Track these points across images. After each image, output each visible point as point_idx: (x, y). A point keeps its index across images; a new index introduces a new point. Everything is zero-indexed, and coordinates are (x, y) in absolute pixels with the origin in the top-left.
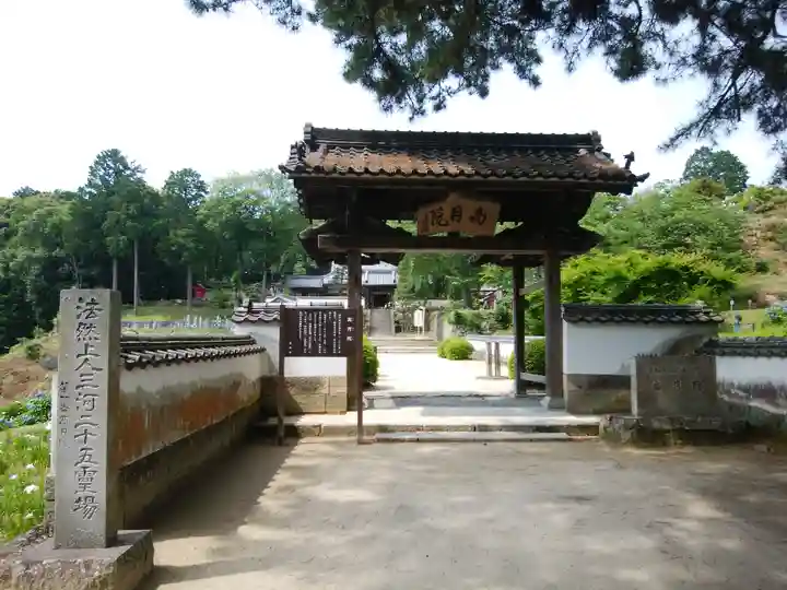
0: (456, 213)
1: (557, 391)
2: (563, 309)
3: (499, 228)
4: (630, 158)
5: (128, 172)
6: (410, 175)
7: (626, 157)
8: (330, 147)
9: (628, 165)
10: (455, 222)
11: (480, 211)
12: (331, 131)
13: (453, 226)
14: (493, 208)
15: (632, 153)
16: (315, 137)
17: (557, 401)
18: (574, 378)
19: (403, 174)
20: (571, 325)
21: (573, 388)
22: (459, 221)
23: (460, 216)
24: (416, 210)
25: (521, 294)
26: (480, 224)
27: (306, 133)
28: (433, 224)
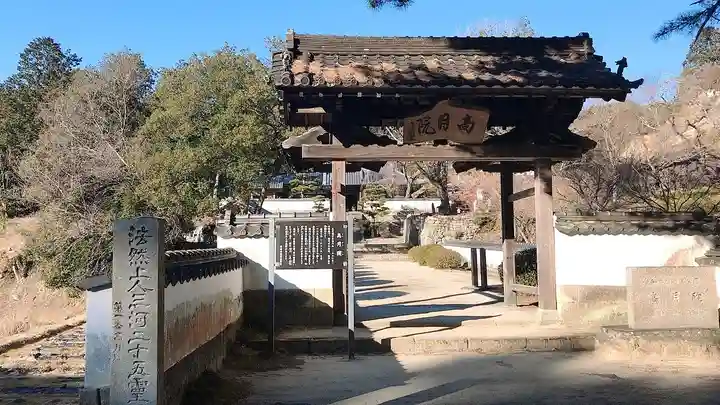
0: (444, 121)
1: (551, 304)
2: (555, 218)
4: (623, 64)
5: (64, 60)
7: (618, 63)
8: (314, 55)
9: (620, 70)
10: (443, 131)
11: (467, 119)
13: (440, 134)
14: (482, 116)
15: (625, 59)
18: (568, 289)
21: (568, 300)
22: (446, 129)
23: (448, 124)
25: (509, 201)
26: (468, 132)
28: (419, 133)
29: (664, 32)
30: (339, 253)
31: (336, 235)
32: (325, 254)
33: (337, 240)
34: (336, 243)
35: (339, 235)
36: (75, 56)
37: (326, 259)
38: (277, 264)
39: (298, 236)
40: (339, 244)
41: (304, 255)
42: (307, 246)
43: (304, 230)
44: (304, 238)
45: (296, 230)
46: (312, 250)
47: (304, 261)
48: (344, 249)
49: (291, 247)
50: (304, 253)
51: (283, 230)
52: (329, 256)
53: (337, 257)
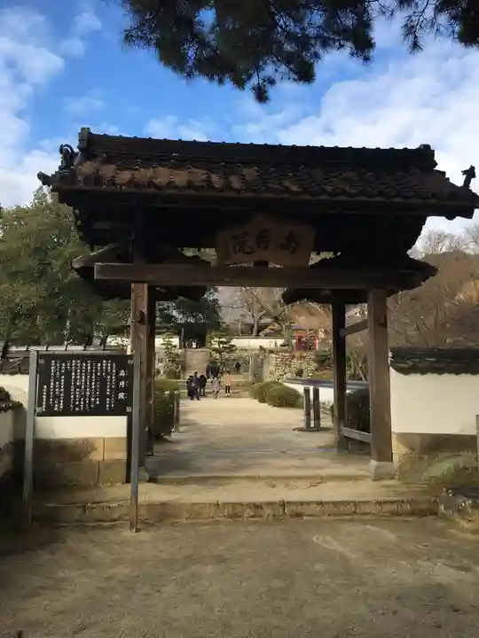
0: (263, 239)
1: (385, 455)
2: (390, 354)
3: (315, 259)
4: (470, 173)
6: (183, 188)
7: (465, 172)
9: (467, 182)
10: (262, 250)
11: (291, 237)
13: (260, 255)
14: (306, 233)
15: (472, 168)
17: (386, 467)
18: (406, 438)
19: (176, 187)
21: (404, 450)
23: (267, 243)
25: (341, 335)
26: (292, 252)
27: (81, 139)
28: (235, 252)
30: (121, 396)
31: (117, 373)
32: (103, 397)
33: (119, 379)
34: (117, 383)
35: (122, 373)
37: (103, 402)
38: (38, 410)
39: (68, 374)
40: (122, 383)
41: (75, 398)
42: (80, 387)
43: (76, 366)
44: (76, 375)
45: (66, 366)
46: (85, 391)
47: (75, 406)
48: (128, 390)
49: (58, 387)
50: (75, 395)
51: (48, 365)
52: (108, 399)
53: (118, 401)
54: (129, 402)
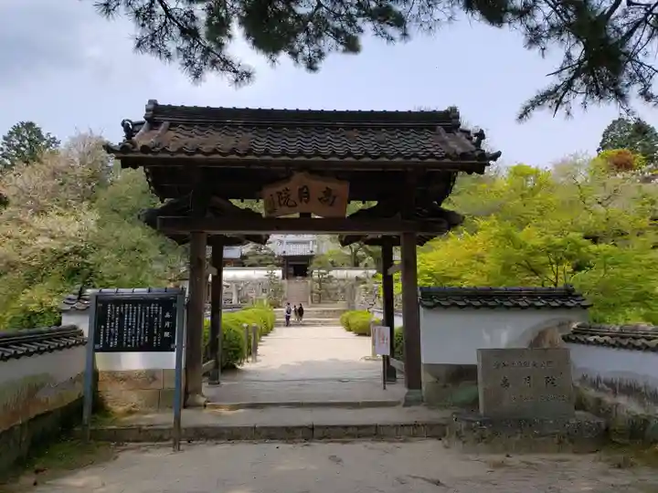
0: (304, 194)
2: (420, 293)
4: (480, 136)
5: (45, 142)
8: (173, 125)
10: (304, 203)
11: (328, 192)
12: (175, 108)
13: (303, 207)
14: (341, 188)
16: (158, 114)
17: (416, 393)
20: (426, 310)
22: (306, 202)
23: (308, 197)
24: (260, 189)
26: (330, 205)
27: (147, 110)
28: (280, 205)
29: (525, 113)
30: (167, 334)
31: (164, 314)
32: (151, 336)
33: (165, 320)
34: (163, 324)
35: (168, 315)
36: (54, 138)
37: (151, 340)
38: (97, 346)
39: (121, 316)
40: (168, 324)
41: (127, 336)
42: (131, 327)
43: (129, 309)
44: (128, 317)
45: (120, 309)
46: (136, 331)
47: (127, 343)
48: (172, 330)
49: (113, 327)
50: (127, 334)
51: (105, 308)
52: (155, 338)
53: (163, 339)
54: (171, 340)
